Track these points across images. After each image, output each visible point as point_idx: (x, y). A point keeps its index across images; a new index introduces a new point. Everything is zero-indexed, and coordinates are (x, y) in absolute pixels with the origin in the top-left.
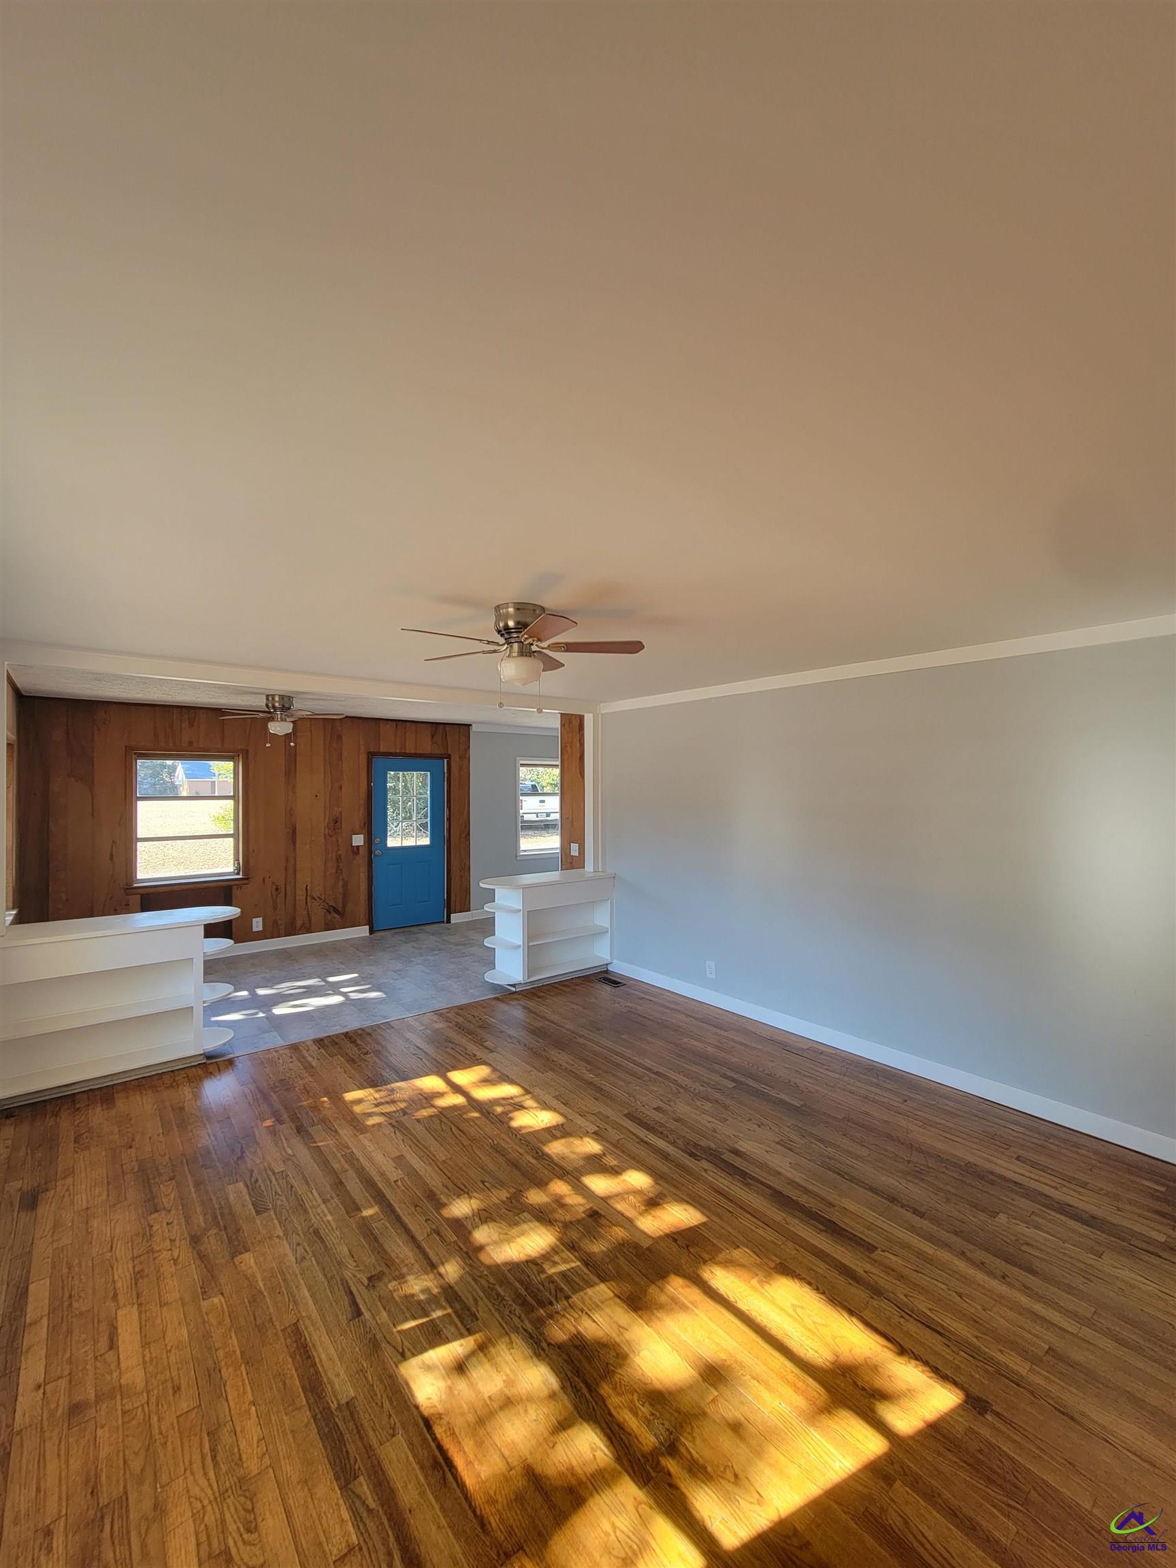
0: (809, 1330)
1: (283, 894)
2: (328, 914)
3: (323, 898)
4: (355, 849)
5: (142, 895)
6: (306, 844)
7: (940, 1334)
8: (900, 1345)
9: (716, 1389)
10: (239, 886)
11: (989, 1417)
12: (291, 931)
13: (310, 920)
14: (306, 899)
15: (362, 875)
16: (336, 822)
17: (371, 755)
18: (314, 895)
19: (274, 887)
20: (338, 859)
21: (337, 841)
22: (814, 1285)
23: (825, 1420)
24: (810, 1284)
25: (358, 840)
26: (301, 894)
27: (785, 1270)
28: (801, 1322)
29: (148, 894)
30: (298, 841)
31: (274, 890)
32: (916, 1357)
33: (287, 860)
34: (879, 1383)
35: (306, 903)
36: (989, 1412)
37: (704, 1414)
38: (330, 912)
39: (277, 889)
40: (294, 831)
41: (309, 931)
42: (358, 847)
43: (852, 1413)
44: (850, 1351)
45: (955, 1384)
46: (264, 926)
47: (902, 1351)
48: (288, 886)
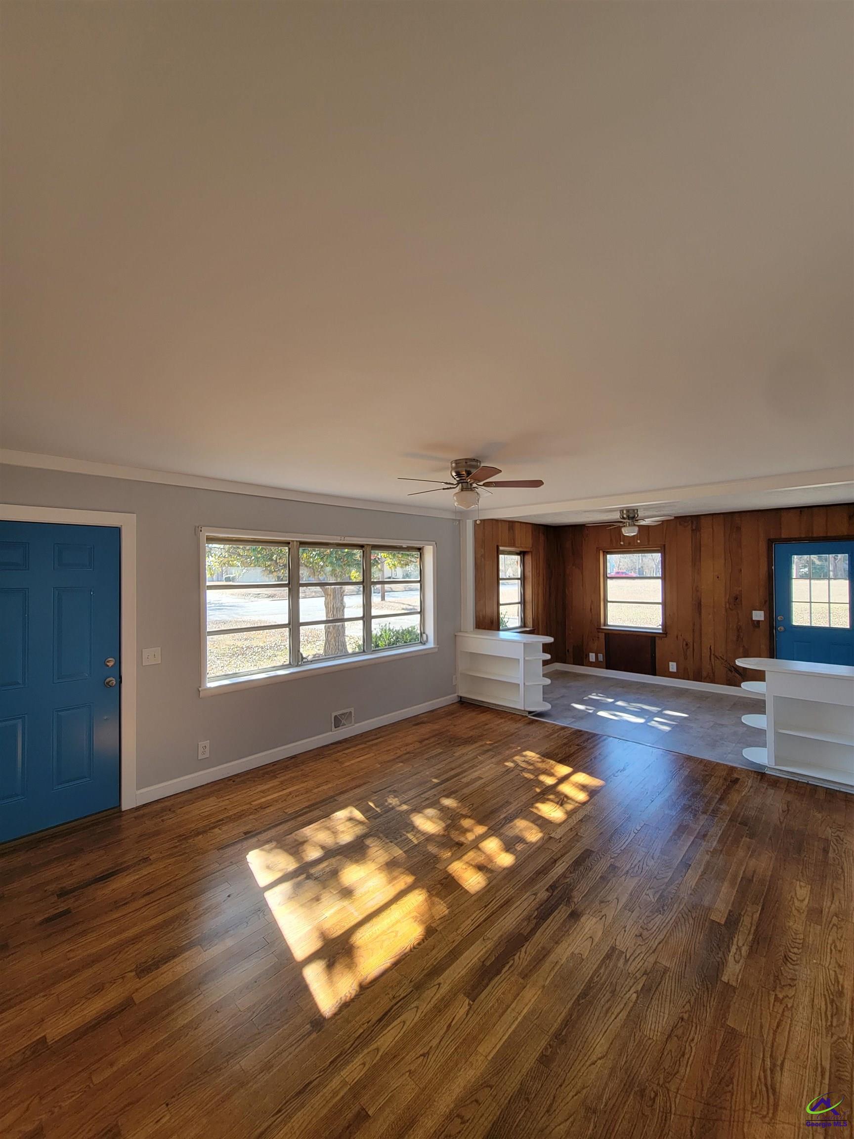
0: (377, 937)
1: (692, 649)
2: (729, 672)
3: (725, 658)
4: (755, 623)
5: (605, 634)
6: (709, 614)
7: (380, 1020)
8: (368, 988)
9: (337, 893)
10: (661, 638)
11: (308, 1026)
12: (698, 677)
13: (714, 673)
14: (710, 657)
15: (763, 646)
16: (736, 600)
17: (770, 542)
18: (717, 655)
19: (685, 643)
20: (739, 629)
21: (738, 614)
22: (418, 947)
23: (316, 934)
24: (419, 944)
25: (758, 615)
26: (706, 653)
27: (430, 932)
28: (384, 933)
29: (608, 634)
30: (703, 611)
31: (684, 645)
32: (357, 996)
33: (694, 625)
34: (338, 968)
35: (710, 659)
36: (311, 1028)
37: (324, 888)
38: (731, 671)
39: (687, 645)
40: (700, 604)
41: (713, 681)
42: (758, 622)
43: (319, 948)
44: (362, 956)
45: (335, 1015)
46: (677, 669)
47: (363, 988)
48: (695, 644)
